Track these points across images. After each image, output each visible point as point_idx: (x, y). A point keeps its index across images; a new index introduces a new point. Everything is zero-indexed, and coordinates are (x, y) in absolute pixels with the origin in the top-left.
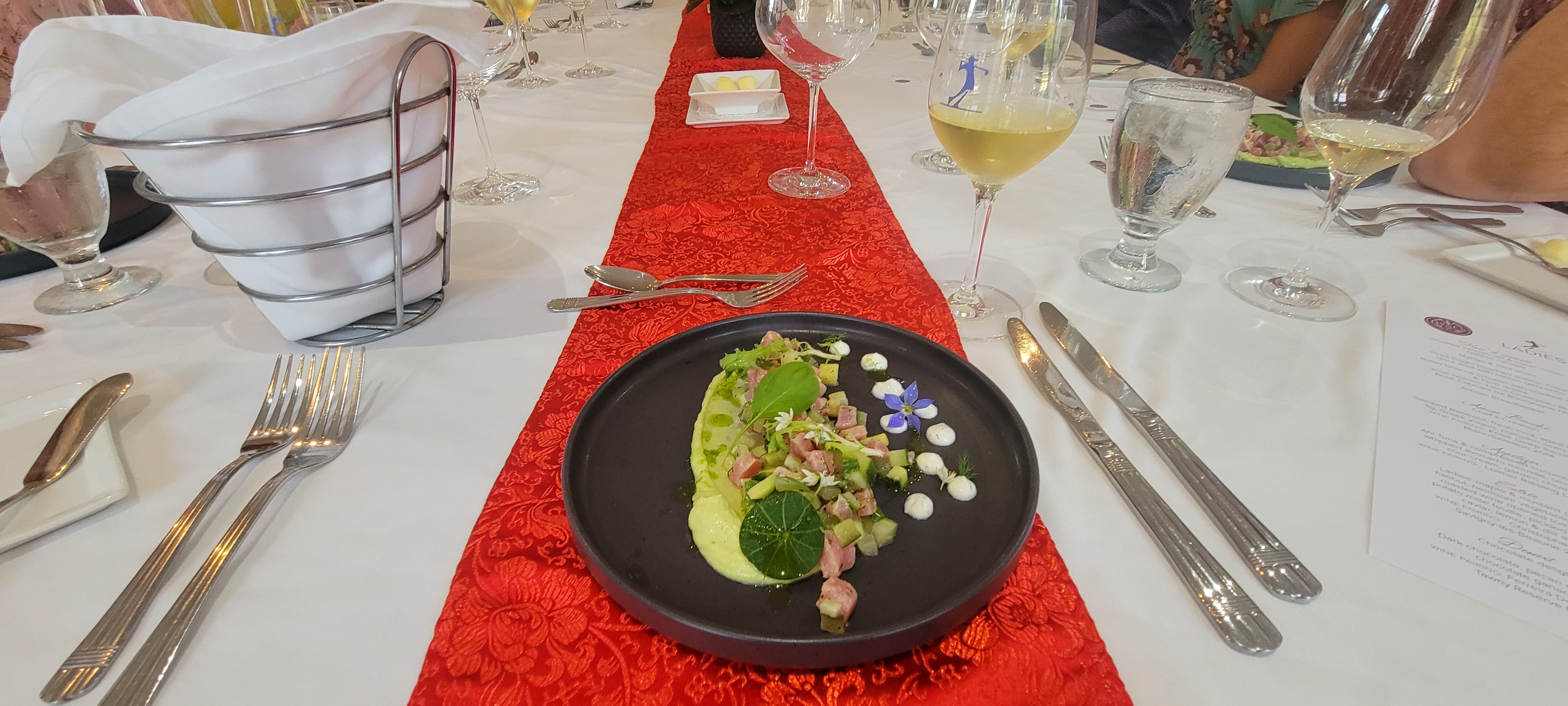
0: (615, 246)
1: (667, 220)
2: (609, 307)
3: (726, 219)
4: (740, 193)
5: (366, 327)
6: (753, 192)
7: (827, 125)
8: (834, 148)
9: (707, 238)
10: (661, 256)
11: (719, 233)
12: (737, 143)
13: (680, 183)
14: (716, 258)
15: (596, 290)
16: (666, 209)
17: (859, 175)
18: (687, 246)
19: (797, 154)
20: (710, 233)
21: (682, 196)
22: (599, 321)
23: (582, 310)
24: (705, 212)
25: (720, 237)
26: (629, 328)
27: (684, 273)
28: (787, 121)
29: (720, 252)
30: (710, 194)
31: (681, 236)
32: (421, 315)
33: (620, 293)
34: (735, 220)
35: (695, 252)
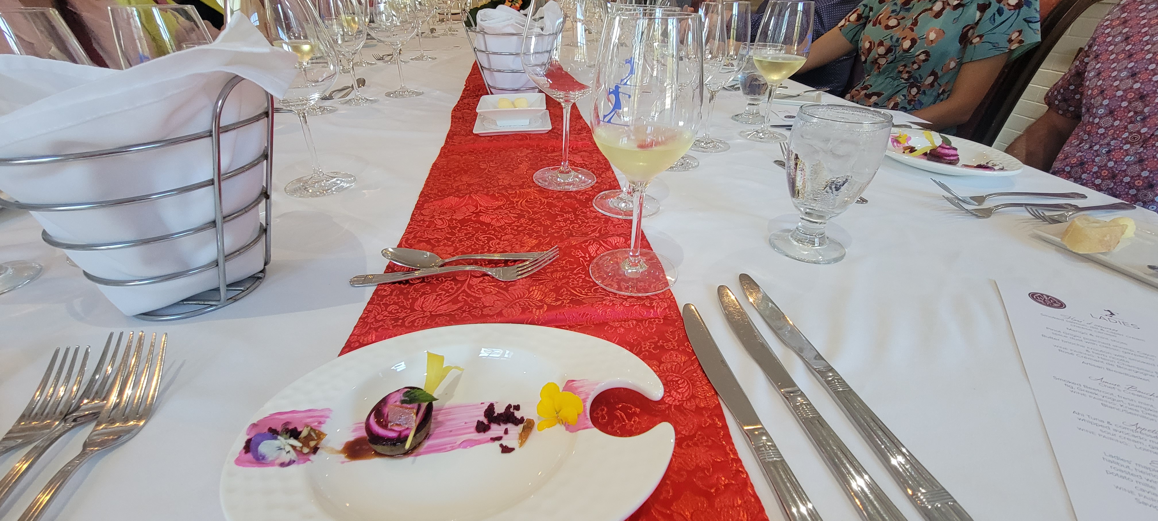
0: (410, 230)
1: (453, 210)
2: (400, 282)
3: (499, 207)
4: (512, 187)
5: (195, 303)
6: (521, 187)
7: (580, 134)
8: (584, 151)
9: (482, 223)
10: (447, 239)
11: (492, 219)
12: (511, 148)
13: (465, 179)
14: (490, 239)
15: (391, 268)
16: (453, 200)
17: (603, 172)
18: (466, 229)
19: (556, 156)
20: (487, 220)
21: (467, 189)
22: (391, 294)
23: (378, 285)
24: (483, 202)
25: (494, 222)
26: (415, 300)
27: (463, 253)
28: (550, 131)
29: (493, 235)
30: (488, 188)
31: (463, 222)
32: (243, 291)
33: (410, 271)
34: (506, 208)
35: (473, 235)
